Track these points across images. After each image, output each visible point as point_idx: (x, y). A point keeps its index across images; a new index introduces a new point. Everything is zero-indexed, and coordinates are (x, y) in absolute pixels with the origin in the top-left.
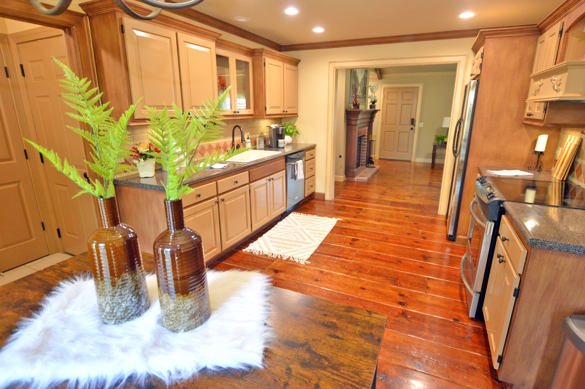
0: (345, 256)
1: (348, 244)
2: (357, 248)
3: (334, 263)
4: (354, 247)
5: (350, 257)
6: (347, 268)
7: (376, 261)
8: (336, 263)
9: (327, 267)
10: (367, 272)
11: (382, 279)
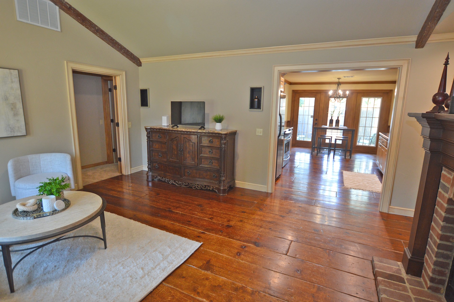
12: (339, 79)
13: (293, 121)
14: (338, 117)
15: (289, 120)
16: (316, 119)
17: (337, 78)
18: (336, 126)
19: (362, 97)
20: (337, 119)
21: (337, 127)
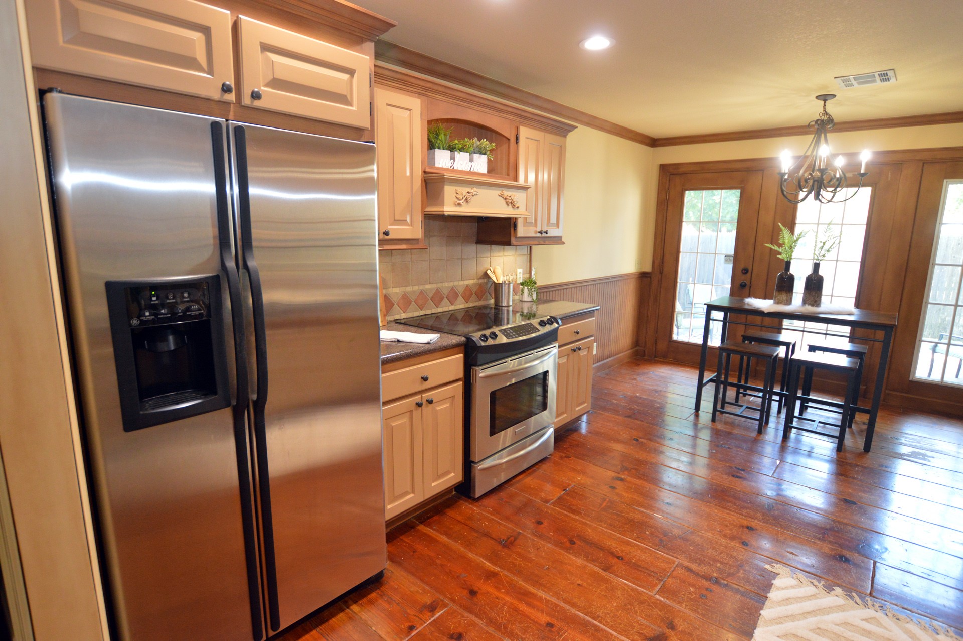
0: (692, 578)
1: (681, 626)
2: (656, 604)
3: (721, 563)
4: (663, 607)
5: (680, 572)
6: (690, 545)
7: (622, 551)
8: (715, 560)
9: (735, 554)
10: (653, 530)
11: (628, 513)
12: (824, 98)
13: (661, 273)
14: (816, 266)
15: (648, 268)
16: (742, 266)
17: (817, 97)
18: (805, 302)
19: (945, 181)
20: (809, 271)
21: (809, 309)
